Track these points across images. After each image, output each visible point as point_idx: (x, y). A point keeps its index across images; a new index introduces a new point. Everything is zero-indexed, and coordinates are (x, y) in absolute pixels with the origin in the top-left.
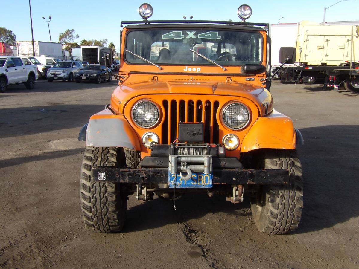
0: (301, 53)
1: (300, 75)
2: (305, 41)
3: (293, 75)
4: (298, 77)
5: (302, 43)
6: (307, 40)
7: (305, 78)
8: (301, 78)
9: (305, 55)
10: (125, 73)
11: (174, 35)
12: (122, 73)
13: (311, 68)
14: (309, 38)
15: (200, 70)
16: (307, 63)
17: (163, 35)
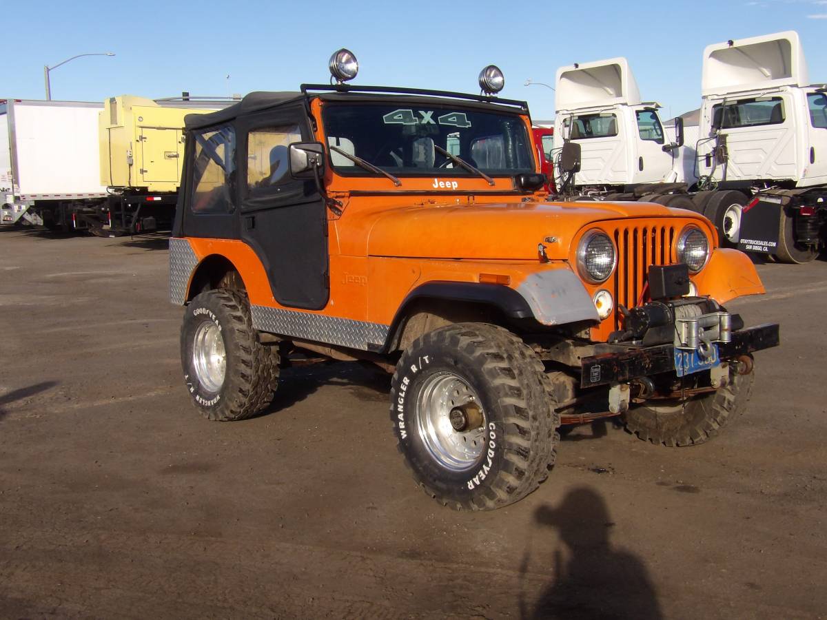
0: (131, 165)
1: (135, 214)
2: (137, 141)
3: (121, 215)
4: (133, 220)
5: (131, 143)
6: (142, 138)
7: (147, 221)
8: (138, 220)
9: (142, 171)
10: (343, 194)
11: (402, 118)
12: (338, 194)
13: (159, 199)
14: (146, 133)
15: (456, 186)
16: (146, 188)
17: (384, 117)
